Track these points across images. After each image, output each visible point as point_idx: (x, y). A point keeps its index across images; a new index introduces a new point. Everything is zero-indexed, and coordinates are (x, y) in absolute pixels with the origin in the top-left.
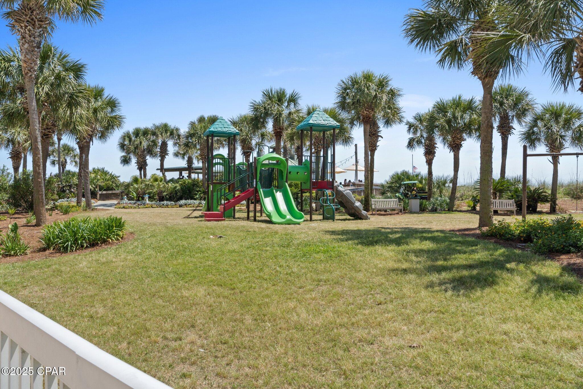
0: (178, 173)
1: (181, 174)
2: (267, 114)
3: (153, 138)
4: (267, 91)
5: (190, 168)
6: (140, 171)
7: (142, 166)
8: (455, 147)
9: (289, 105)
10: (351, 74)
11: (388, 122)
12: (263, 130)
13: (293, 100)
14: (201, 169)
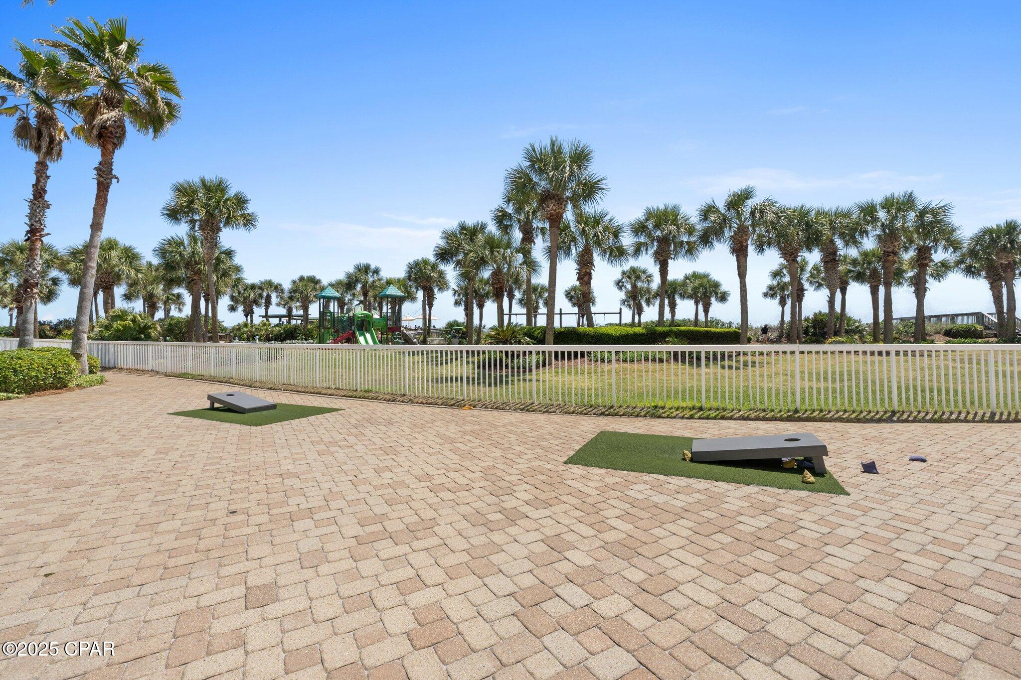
0: (278, 319)
1: (280, 320)
2: (357, 281)
3: (260, 291)
4: (357, 265)
5: (290, 315)
6: (246, 316)
7: (248, 312)
8: (481, 307)
9: (373, 275)
10: (415, 258)
11: (440, 289)
12: (354, 291)
13: (377, 271)
14: (301, 316)
